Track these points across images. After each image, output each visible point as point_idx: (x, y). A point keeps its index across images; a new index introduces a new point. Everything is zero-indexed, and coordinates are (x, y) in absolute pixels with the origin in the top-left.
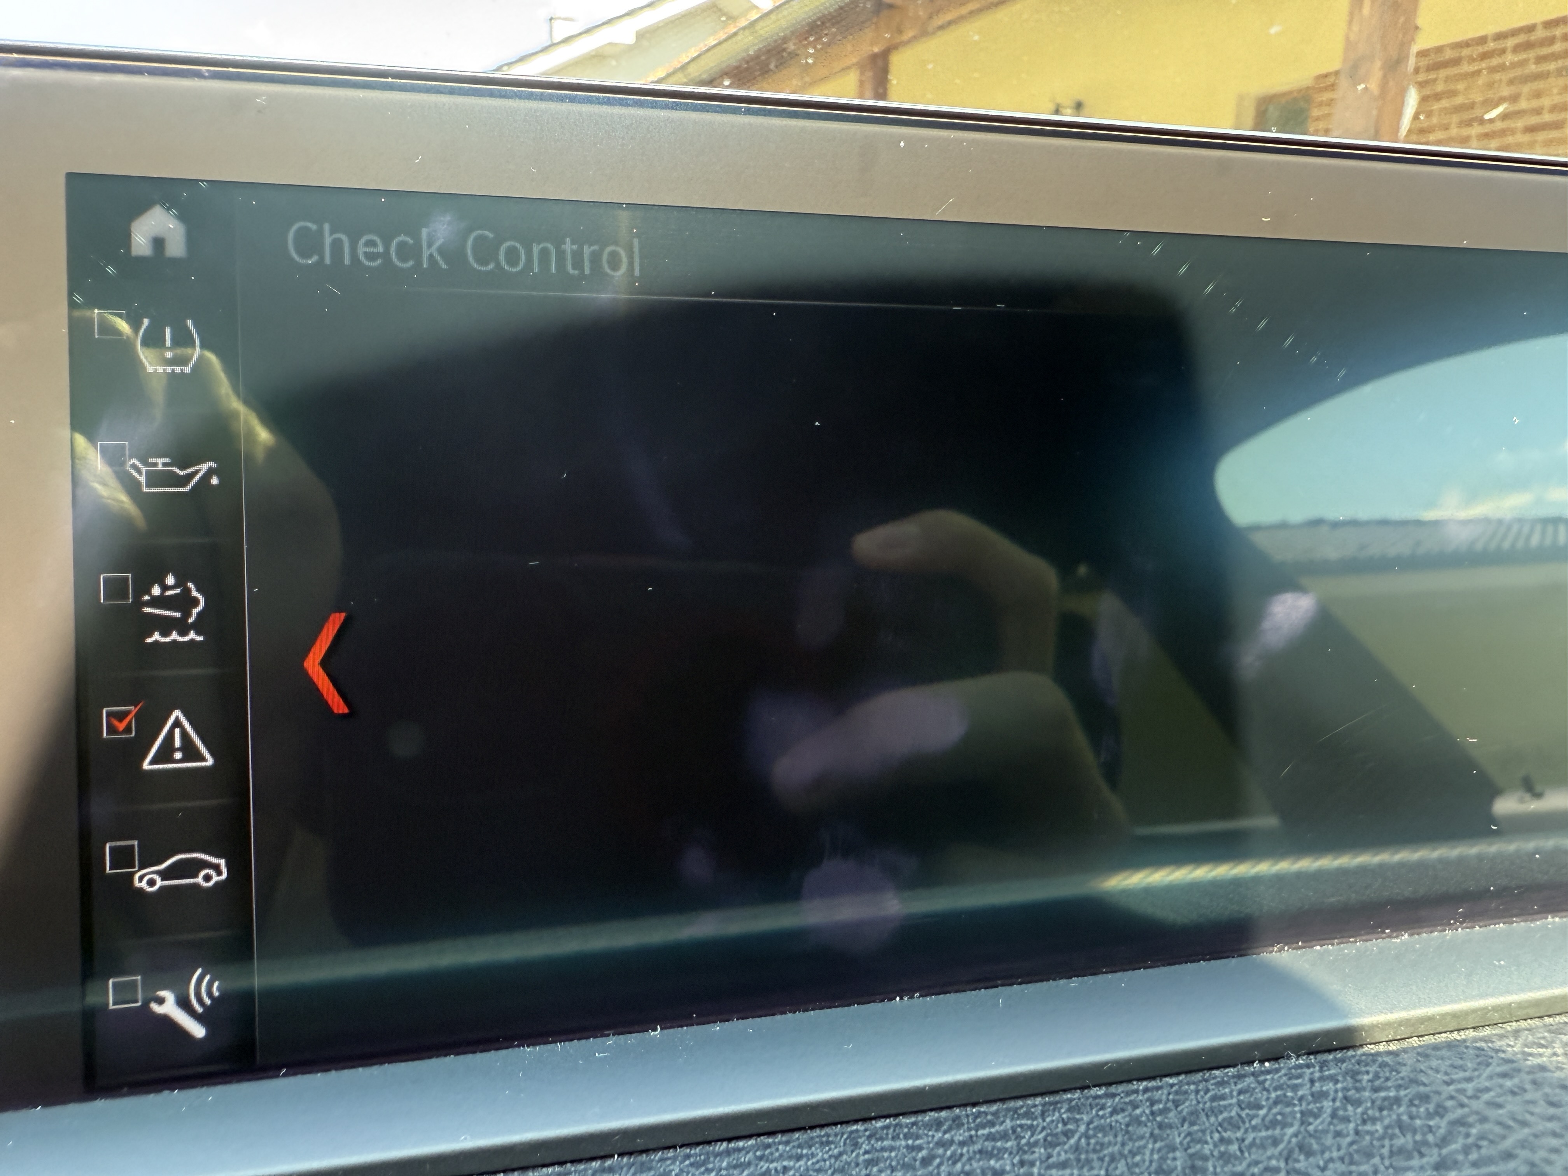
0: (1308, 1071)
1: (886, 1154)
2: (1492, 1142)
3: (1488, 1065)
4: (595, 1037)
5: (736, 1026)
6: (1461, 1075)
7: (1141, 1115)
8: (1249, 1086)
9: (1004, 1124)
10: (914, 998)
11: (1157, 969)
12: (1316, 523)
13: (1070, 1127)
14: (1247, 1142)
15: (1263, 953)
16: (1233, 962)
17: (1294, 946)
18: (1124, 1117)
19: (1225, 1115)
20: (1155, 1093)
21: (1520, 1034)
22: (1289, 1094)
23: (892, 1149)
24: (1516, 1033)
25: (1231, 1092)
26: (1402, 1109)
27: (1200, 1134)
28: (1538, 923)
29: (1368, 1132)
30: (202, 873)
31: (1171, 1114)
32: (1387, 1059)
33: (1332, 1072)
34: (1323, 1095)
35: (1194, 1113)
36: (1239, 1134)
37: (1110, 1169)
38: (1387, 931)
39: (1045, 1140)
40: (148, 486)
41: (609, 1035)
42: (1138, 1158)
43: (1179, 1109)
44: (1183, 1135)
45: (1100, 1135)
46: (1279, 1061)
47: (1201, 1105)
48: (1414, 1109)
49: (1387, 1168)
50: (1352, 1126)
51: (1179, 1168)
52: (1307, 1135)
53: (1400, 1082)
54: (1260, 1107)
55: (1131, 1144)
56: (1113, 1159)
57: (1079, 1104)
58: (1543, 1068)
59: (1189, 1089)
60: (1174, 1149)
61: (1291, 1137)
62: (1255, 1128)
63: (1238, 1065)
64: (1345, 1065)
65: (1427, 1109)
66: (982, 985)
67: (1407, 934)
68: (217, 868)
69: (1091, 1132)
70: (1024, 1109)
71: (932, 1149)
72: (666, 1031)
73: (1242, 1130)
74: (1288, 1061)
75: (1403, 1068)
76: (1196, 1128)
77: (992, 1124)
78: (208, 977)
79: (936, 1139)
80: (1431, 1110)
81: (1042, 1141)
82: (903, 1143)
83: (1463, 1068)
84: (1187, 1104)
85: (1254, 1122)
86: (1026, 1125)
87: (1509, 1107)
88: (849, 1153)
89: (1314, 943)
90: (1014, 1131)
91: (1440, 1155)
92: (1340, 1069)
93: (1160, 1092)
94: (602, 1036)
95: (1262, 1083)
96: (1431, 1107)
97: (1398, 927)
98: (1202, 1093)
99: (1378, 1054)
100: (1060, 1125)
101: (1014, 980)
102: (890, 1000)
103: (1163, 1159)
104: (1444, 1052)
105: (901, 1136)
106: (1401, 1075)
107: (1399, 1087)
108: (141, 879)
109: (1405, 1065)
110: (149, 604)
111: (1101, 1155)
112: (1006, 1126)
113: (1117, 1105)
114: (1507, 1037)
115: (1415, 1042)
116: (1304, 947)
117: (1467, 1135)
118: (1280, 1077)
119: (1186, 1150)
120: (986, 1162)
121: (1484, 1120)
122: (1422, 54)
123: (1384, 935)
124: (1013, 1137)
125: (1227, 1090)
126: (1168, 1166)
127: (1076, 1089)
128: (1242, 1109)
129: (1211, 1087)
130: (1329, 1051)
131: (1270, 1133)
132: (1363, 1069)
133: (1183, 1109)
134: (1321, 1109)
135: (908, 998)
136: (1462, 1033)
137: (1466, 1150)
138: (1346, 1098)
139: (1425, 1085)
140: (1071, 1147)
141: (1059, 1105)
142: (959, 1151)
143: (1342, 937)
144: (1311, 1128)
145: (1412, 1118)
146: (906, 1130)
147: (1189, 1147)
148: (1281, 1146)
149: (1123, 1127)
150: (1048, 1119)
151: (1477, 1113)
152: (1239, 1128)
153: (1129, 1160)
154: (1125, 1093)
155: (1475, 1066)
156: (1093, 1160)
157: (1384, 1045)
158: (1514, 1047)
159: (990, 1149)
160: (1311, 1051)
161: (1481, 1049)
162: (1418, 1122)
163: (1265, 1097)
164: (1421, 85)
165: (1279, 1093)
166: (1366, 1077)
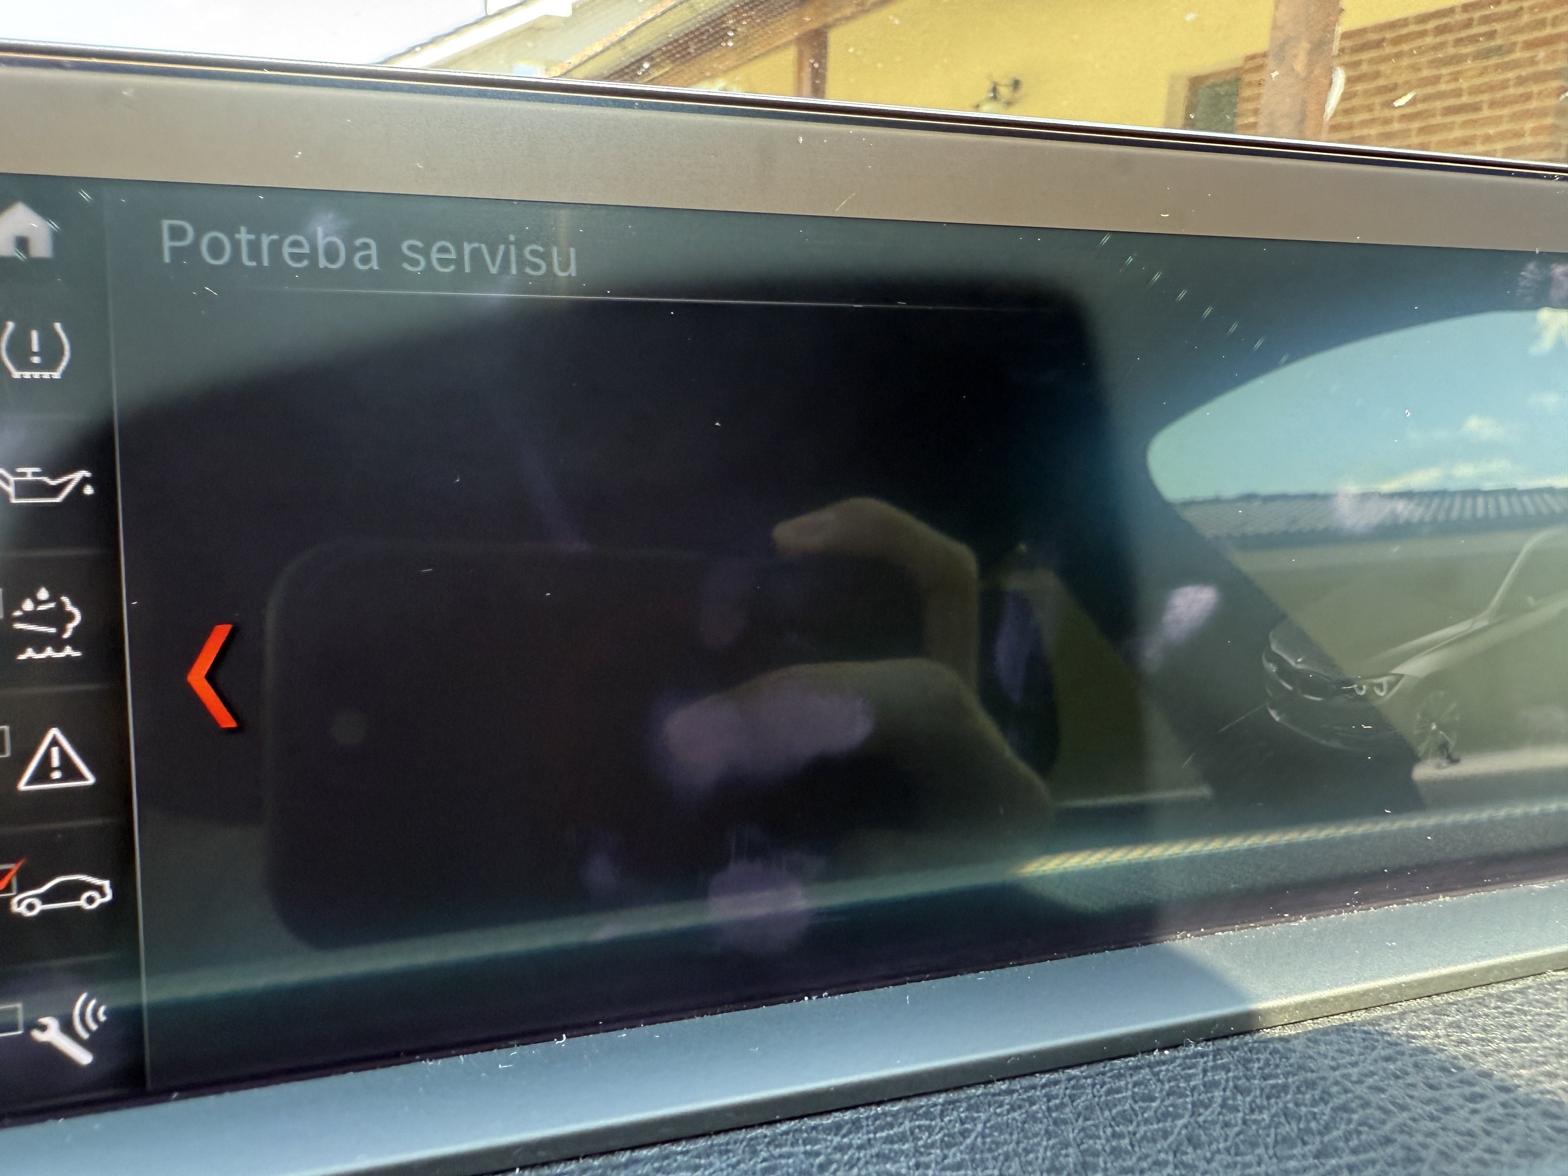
0: (1202, 1061)
1: (783, 1161)
2: (1371, 1127)
3: (1374, 1048)
4: (499, 1048)
5: (644, 1031)
6: (1348, 1059)
7: (1037, 1112)
8: (1144, 1078)
9: (903, 1126)
10: (822, 997)
11: (1062, 960)
12: (1249, 498)
13: (968, 1126)
14: (1138, 1136)
15: (1166, 941)
16: (1137, 951)
17: (1197, 932)
18: (1020, 1115)
19: (1119, 1108)
20: (1053, 1088)
21: (1406, 1016)
22: (1182, 1085)
23: (789, 1156)
24: (1402, 1016)
25: (1127, 1083)
26: (1289, 1097)
27: (1093, 1128)
28: (1430, 903)
29: (1255, 1121)
30: (86, 895)
31: (1067, 1110)
32: (1279, 1046)
33: (1225, 1060)
34: (1215, 1084)
35: (1089, 1108)
36: (1131, 1128)
37: (1004, 1168)
38: (1286, 915)
39: (942, 1140)
40: (18, 496)
41: (513, 1046)
42: (1031, 1156)
43: (1075, 1104)
44: (1076, 1131)
45: (996, 1134)
46: (1179, 1048)
47: (1096, 1099)
48: (1300, 1096)
49: (1270, 1158)
50: (1240, 1115)
51: (1071, 1166)
52: (1196, 1126)
53: (1289, 1069)
54: (1153, 1099)
55: (1025, 1141)
56: (1007, 1158)
57: (978, 1102)
58: (1425, 1051)
59: (1086, 1082)
60: (1066, 1145)
61: (1181, 1129)
62: (1147, 1121)
63: (1138, 1054)
64: (1237, 1053)
65: (1313, 1096)
66: (891, 982)
67: (1305, 918)
68: (100, 889)
69: (987, 1131)
70: (924, 1109)
71: (830, 1154)
72: (572, 1040)
73: (1135, 1124)
74: (1187, 1048)
75: (1293, 1055)
76: (1089, 1123)
77: (891, 1126)
78: (93, 1003)
79: (835, 1143)
80: (1317, 1097)
81: (939, 1142)
82: (802, 1149)
83: (1350, 1053)
84: (1083, 1099)
85: (1146, 1115)
86: (924, 1126)
87: (1391, 1091)
88: (747, 1161)
89: (1217, 929)
90: (912, 1132)
91: (1322, 1142)
92: (1233, 1057)
93: (1057, 1087)
94: (507, 1047)
95: (1156, 1074)
96: (1317, 1093)
97: (1296, 911)
98: (1098, 1086)
99: (1272, 1040)
100: (957, 1125)
101: (922, 976)
102: (798, 1000)
103: (1056, 1156)
104: (1334, 1037)
105: (800, 1142)
106: (1292, 1061)
107: (1286, 1075)
108: (20, 902)
109: (1295, 1051)
110: (20, 619)
111: (996, 1154)
112: (905, 1127)
113: (1015, 1102)
114: (1394, 1020)
115: (1310, 1025)
116: (1206, 934)
117: (1349, 1121)
118: (1175, 1068)
119: (1079, 1146)
120: (882, 1165)
121: (1366, 1104)
122: (1346, 36)
123: (1283, 920)
124: (911, 1139)
125: (1123, 1083)
126: (1060, 1163)
127: (979, 1084)
128: (1136, 1102)
129: (1107, 1080)
130: (1226, 1037)
131: (1161, 1125)
132: (1255, 1057)
133: (1078, 1104)
134: (1211, 1100)
135: (817, 998)
136: (1354, 1014)
137: (1347, 1138)
138: (1236, 1087)
139: (1313, 1071)
140: (967, 1148)
141: (958, 1104)
142: (857, 1155)
143: (1244, 923)
144: (1201, 1119)
145: (1297, 1105)
146: (805, 1135)
147: (1082, 1143)
148: (1171, 1139)
149: (1019, 1124)
150: (947, 1119)
151: (1360, 1098)
152: (1131, 1122)
153: (1023, 1159)
154: (1023, 1090)
155: (1362, 1050)
156: (987, 1159)
157: (1280, 1030)
158: (1400, 1029)
159: (887, 1152)
160: (1210, 1037)
161: (1367, 1033)
162: (1304, 1109)
163: (1158, 1089)
164: (1347, 66)
165: (1172, 1084)
166: (1256, 1065)
